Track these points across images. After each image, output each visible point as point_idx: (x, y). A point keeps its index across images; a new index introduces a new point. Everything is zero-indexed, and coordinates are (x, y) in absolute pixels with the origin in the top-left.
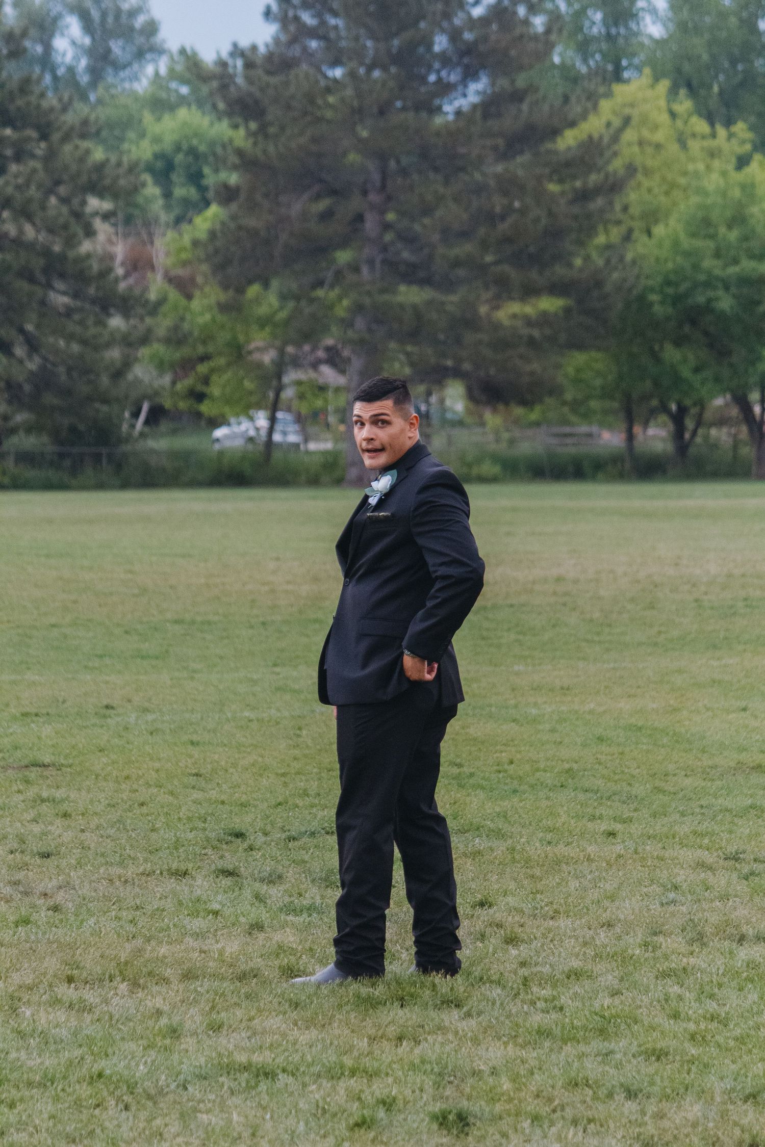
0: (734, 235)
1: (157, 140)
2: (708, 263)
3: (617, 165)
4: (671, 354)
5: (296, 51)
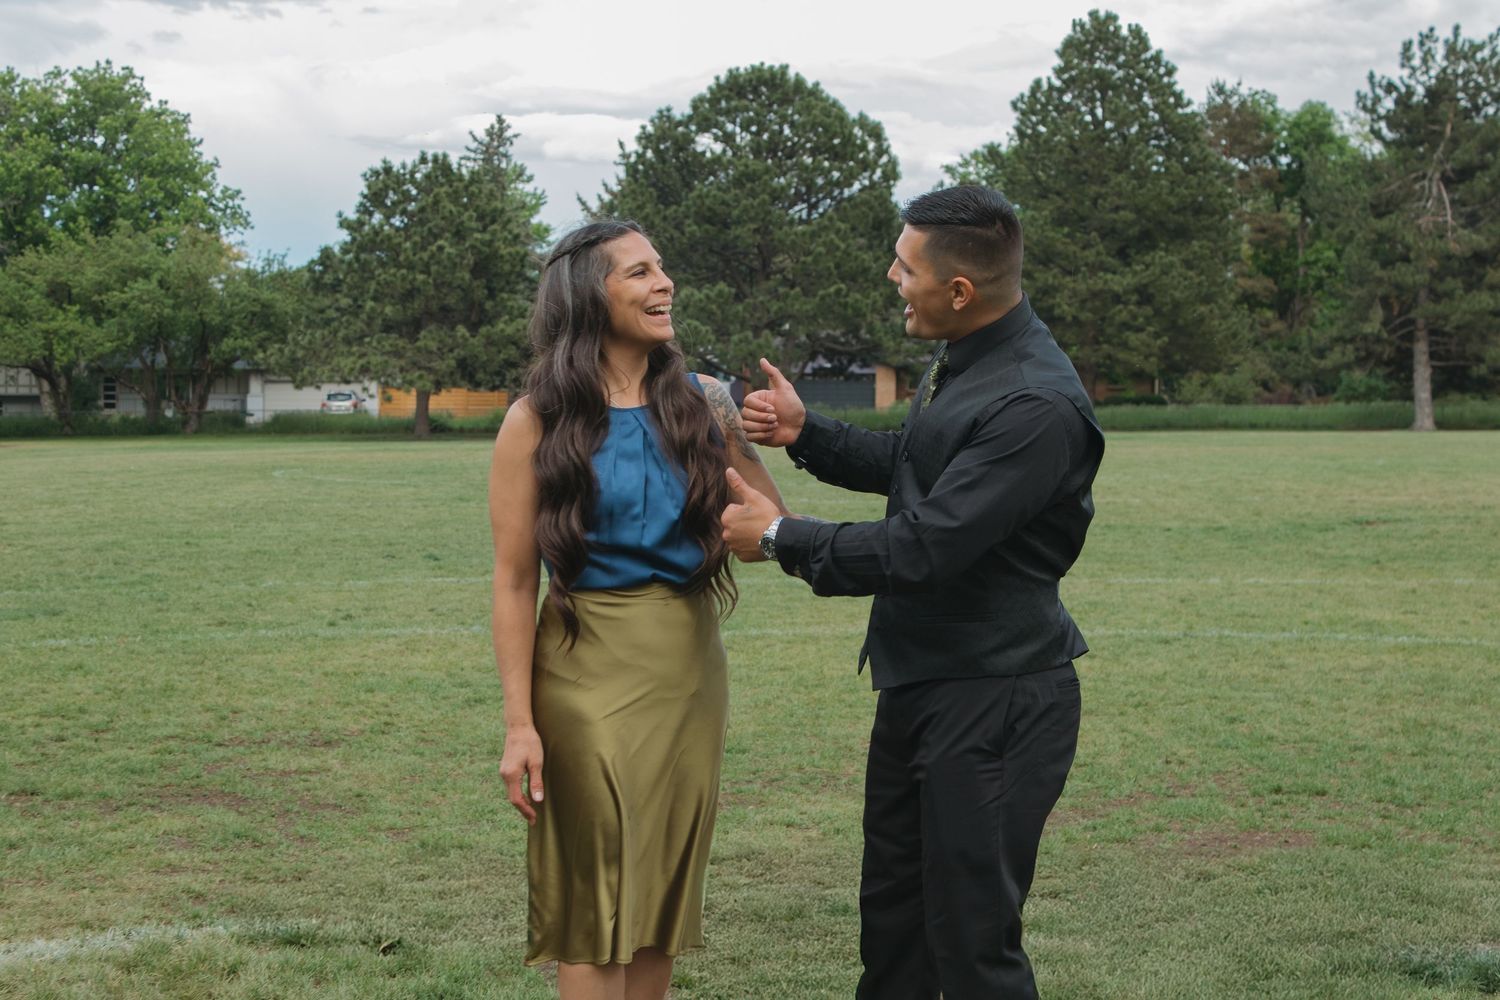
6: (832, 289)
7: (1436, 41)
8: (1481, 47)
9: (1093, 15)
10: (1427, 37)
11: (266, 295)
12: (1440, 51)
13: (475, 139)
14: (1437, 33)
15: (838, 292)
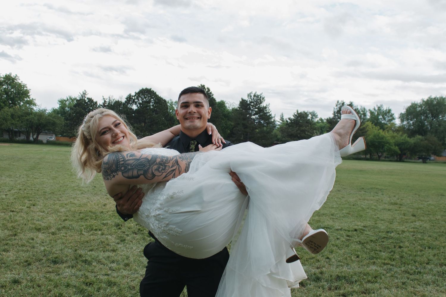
0: (378, 137)
1: (318, 126)
2: (375, 140)
3: (366, 130)
4: (371, 148)
5: (335, 117)
6: (161, 126)
7: (252, 94)
8: (259, 96)
9: (201, 85)
10: (251, 93)
11: (54, 120)
12: (252, 95)
13: (80, 94)
14: (253, 93)
15: (162, 127)
